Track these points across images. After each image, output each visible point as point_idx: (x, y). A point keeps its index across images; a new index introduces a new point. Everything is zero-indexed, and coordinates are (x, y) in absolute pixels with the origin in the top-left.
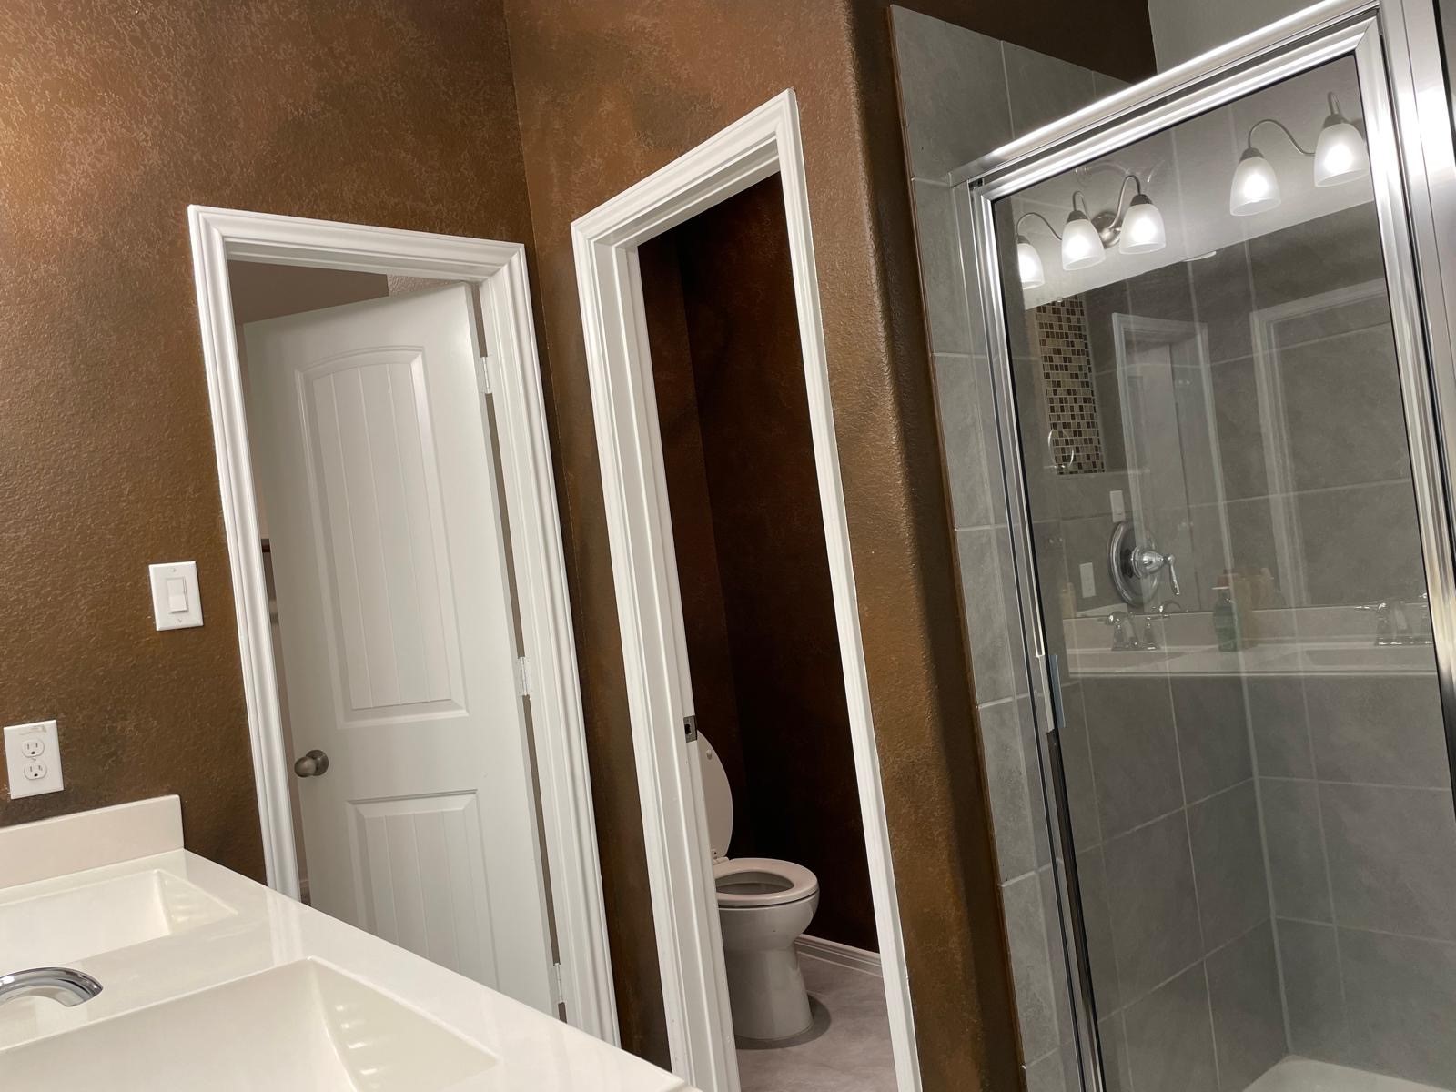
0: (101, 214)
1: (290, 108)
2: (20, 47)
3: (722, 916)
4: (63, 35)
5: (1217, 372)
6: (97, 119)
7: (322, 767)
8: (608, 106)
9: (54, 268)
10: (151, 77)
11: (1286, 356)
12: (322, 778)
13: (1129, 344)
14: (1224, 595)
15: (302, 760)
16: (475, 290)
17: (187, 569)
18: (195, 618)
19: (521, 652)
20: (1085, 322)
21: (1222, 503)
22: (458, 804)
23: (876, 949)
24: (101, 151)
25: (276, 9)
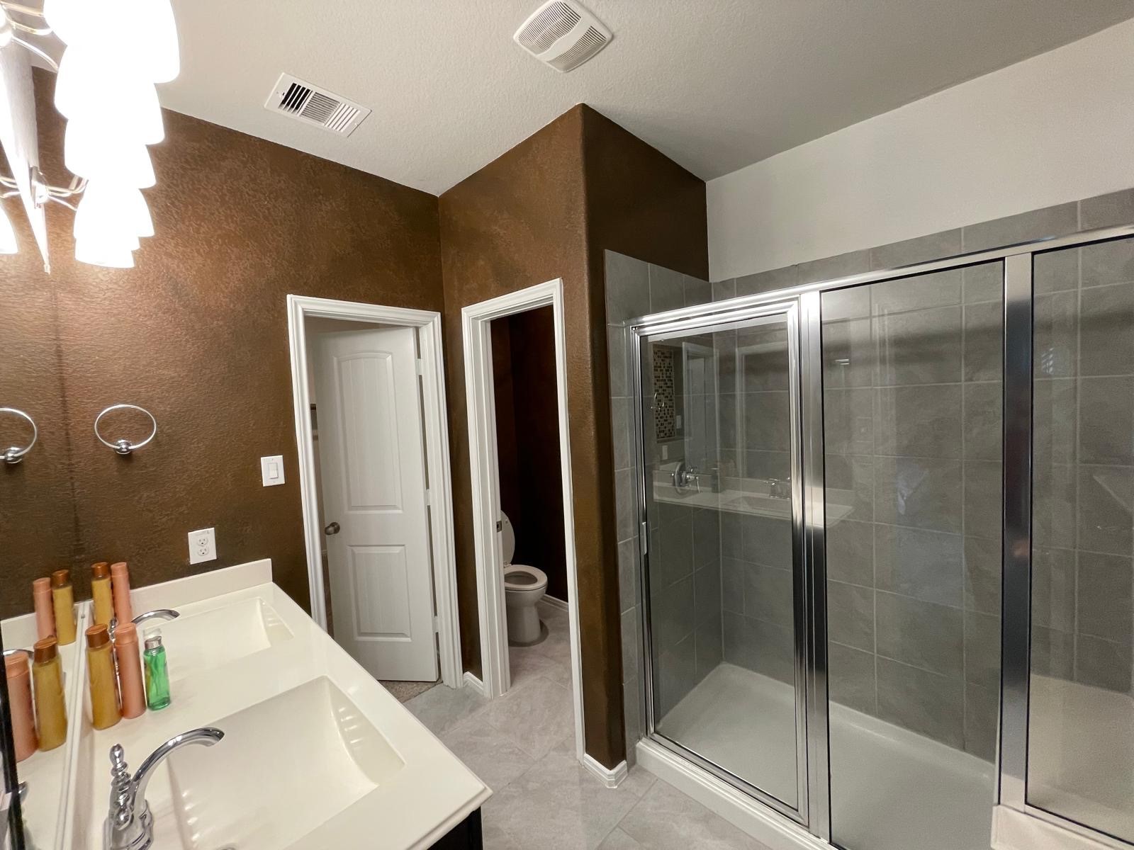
0: (246, 298)
1: (338, 251)
2: (206, 217)
3: (507, 593)
4: (229, 212)
5: (721, 397)
6: (245, 254)
7: (337, 530)
8: (481, 263)
9: (221, 323)
10: (272, 235)
11: (748, 396)
12: (336, 535)
13: (688, 357)
14: (715, 471)
15: (329, 527)
16: (417, 329)
17: (278, 459)
18: (281, 481)
19: (428, 487)
20: (673, 374)
21: (718, 449)
22: (397, 550)
23: (567, 601)
24: (246, 268)
25: (334, 204)
